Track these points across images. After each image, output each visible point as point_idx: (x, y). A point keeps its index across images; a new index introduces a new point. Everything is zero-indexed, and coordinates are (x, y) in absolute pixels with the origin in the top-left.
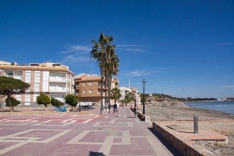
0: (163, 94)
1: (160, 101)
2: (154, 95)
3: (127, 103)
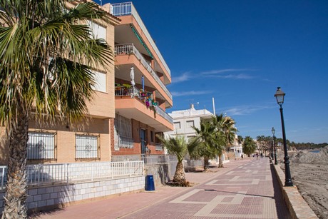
0: (275, 137)
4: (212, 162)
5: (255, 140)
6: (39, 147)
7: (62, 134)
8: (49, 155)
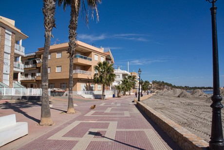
0: (163, 82)
1: (160, 89)
2: (154, 82)
3: (126, 90)
4: (127, 93)
5: (151, 83)
6: (93, 87)
7: (96, 84)
8: (94, 89)
